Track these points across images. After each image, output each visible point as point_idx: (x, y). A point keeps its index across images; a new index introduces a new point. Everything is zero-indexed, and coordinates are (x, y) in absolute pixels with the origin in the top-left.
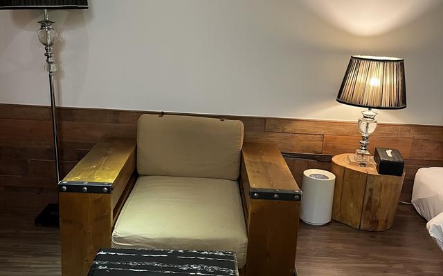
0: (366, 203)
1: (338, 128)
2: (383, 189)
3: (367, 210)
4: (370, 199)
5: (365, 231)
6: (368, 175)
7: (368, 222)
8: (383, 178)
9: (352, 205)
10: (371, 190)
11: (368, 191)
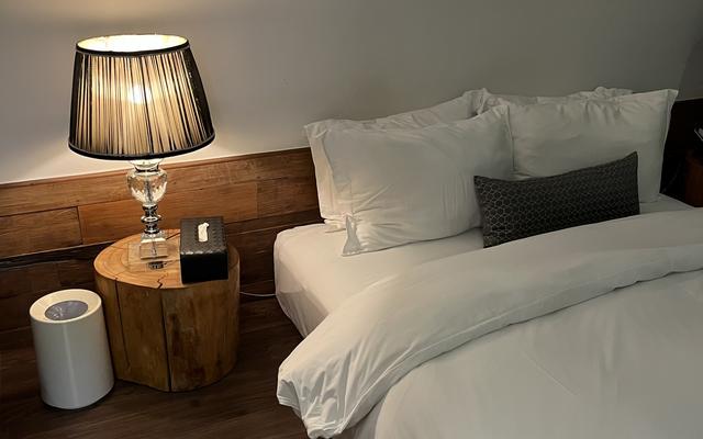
0: (170, 343)
1: (103, 188)
2: (197, 309)
3: (175, 354)
4: (176, 334)
5: (183, 392)
6: (160, 292)
7: (184, 375)
8: (193, 288)
9: (146, 350)
10: (174, 318)
11: (168, 321)
